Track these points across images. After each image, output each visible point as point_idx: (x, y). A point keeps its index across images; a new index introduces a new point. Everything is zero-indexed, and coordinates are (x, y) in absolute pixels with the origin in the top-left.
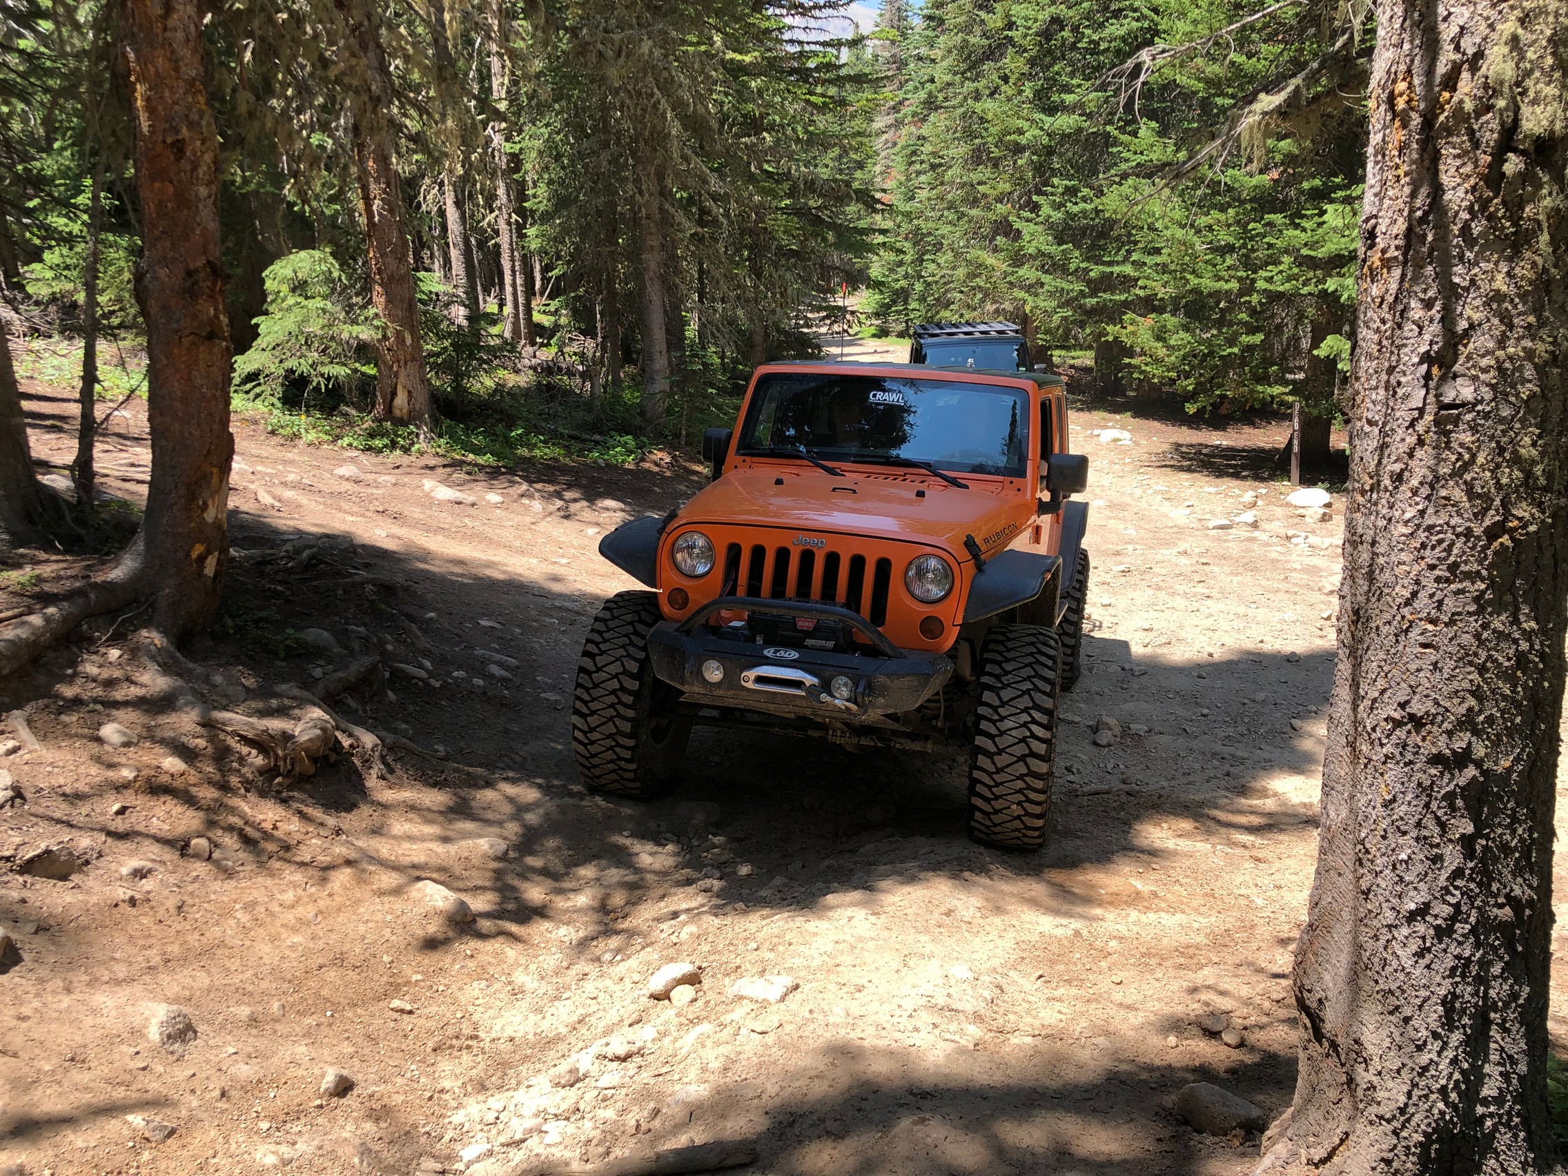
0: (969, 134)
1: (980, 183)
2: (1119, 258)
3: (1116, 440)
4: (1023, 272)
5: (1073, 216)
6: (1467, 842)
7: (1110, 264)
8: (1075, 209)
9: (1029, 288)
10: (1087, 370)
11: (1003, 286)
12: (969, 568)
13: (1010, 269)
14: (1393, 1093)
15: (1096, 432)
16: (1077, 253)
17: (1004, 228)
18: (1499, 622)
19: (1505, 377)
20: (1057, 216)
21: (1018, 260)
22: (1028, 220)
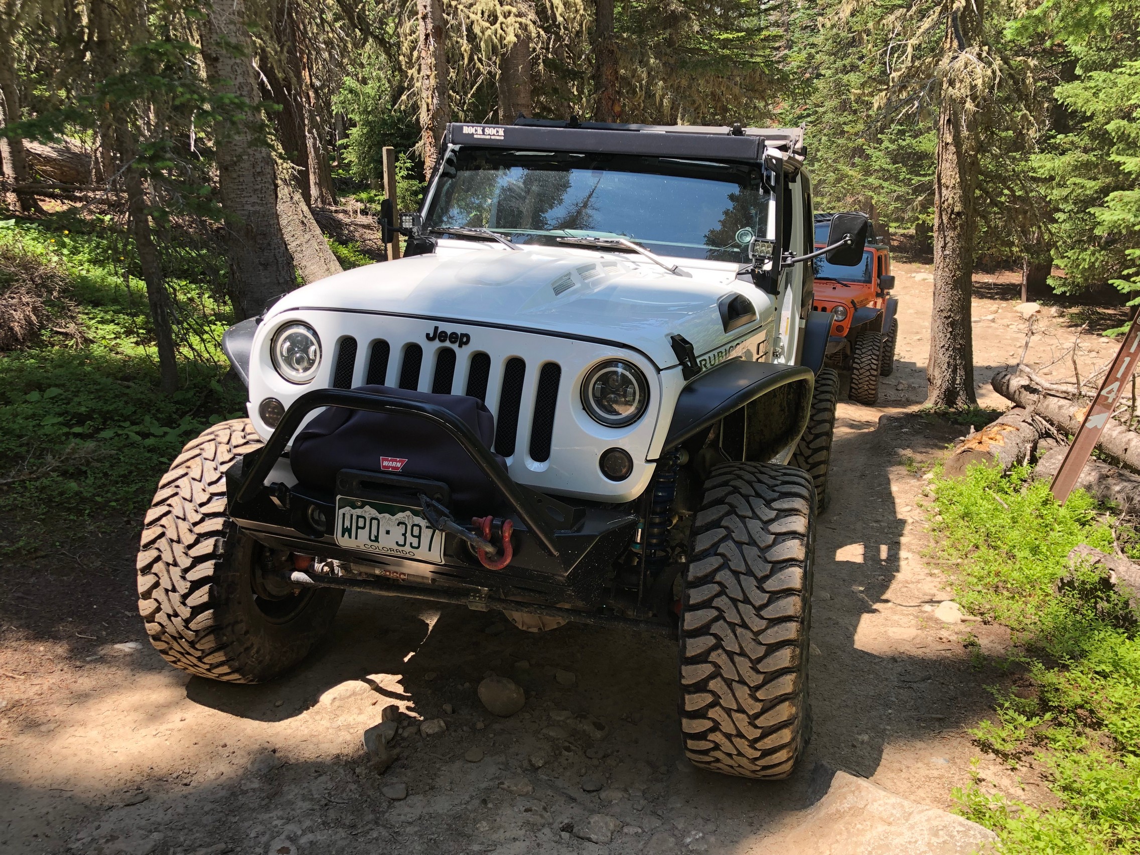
0: (839, 93)
1: (845, 123)
2: (930, 172)
3: (924, 280)
4: (871, 180)
5: (901, 147)
6: (951, 332)
7: (925, 175)
8: (904, 143)
9: (875, 189)
10: (911, 237)
11: (859, 188)
12: (852, 310)
13: (863, 178)
14: (939, 382)
15: (913, 275)
16: (904, 169)
17: (859, 151)
18: (955, 292)
19: (954, 250)
20: (893, 147)
21: (867, 172)
22: (875, 148)
